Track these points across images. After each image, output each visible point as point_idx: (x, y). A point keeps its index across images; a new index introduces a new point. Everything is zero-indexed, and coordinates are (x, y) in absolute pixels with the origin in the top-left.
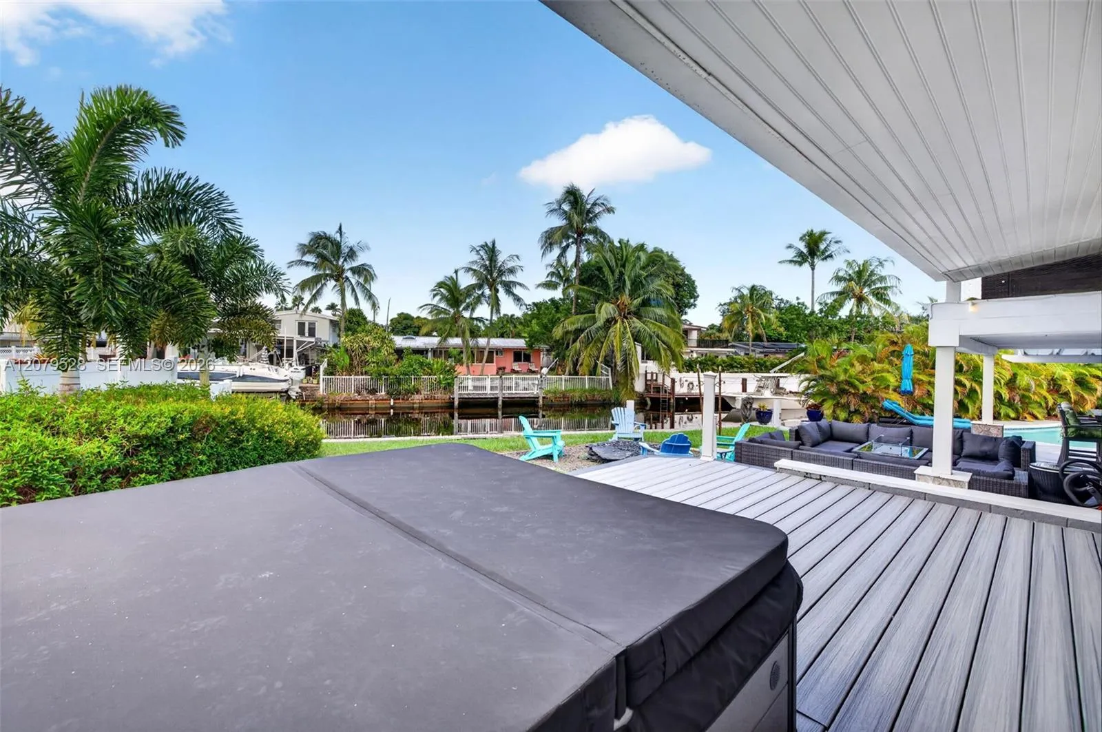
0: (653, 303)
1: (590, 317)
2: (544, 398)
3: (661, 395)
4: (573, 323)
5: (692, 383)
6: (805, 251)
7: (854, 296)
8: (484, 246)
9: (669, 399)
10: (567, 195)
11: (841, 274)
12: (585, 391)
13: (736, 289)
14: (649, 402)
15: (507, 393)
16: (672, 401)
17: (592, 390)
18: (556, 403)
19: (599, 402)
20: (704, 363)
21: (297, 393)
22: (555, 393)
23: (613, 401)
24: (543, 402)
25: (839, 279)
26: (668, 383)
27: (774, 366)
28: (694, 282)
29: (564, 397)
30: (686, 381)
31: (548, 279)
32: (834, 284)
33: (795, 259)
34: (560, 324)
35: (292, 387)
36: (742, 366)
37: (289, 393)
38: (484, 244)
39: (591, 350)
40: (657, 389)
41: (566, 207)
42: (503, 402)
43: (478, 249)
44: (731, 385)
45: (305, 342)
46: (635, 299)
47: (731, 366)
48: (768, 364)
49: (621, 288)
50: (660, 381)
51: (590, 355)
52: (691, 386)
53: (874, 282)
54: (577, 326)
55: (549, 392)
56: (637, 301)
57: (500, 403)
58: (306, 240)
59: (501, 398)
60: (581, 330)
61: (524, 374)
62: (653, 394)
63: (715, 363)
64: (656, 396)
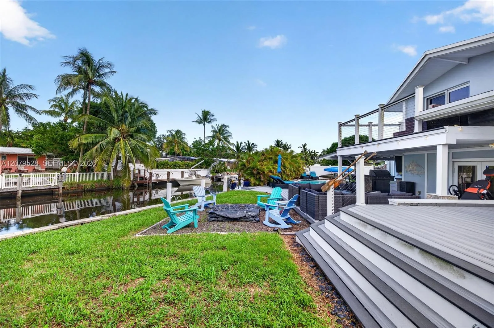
0: (142, 131)
1: (99, 136)
2: (63, 188)
3: (144, 181)
4: (86, 139)
5: (158, 175)
6: (202, 117)
7: (218, 139)
9: (149, 183)
10: (81, 55)
12: (95, 182)
13: (169, 131)
14: (137, 186)
15: (24, 187)
16: (150, 184)
17: (99, 181)
18: (72, 191)
19: (104, 188)
20: (163, 164)
22: (71, 184)
23: (114, 187)
24: (62, 191)
26: (148, 175)
27: (192, 166)
28: (155, 124)
29: (78, 186)
30: (155, 173)
31: (52, 109)
33: (198, 121)
34: (75, 139)
36: (180, 166)
39: (103, 155)
40: (142, 178)
41: (79, 63)
42: (22, 194)
44: (176, 175)
46: (131, 128)
47: (175, 166)
48: (190, 165)
49: (123, 120)
50: (142, 173)
51: (102, 159)
52: (157, 176)
53: (224, 134)
54: (90, 140)
55: (66, 184)
56: (132, 130)
57: (19, 195)
59: (20, 191)
60: (93, 144)
61: (44, 172)
62: (139, 181)
63: (168, 164)
64: (141, 182)
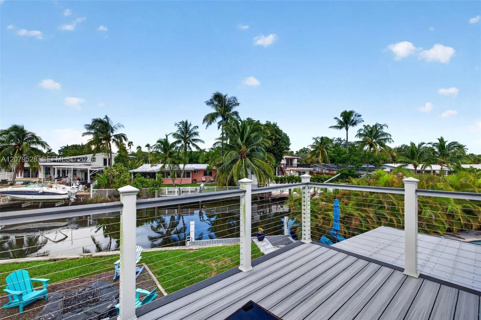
0: (256, 151)
3: (264, 196)
4: (219, 161)
6: (343, 121)
7: (369, 143)
8: (182, 123)
9: (268, 198)
10: (215, 97)
11: (362, 132)
14: (259, 199)
21: (74, 199)
25: (360, 135)
27: (326, 179)
32: (358, 137)
33: (338, 125)
35: (71, 196)
37: (70, 199)
38: (182, 121)
39: (225, 175)
41: (215, 102)
43: (179, 124)
45: (94, 170)
51: (224, 177)
53: (378, 137)
54: (221, 162)
56: (249, 150)
58: (90, 123)
62: (260, 195)
